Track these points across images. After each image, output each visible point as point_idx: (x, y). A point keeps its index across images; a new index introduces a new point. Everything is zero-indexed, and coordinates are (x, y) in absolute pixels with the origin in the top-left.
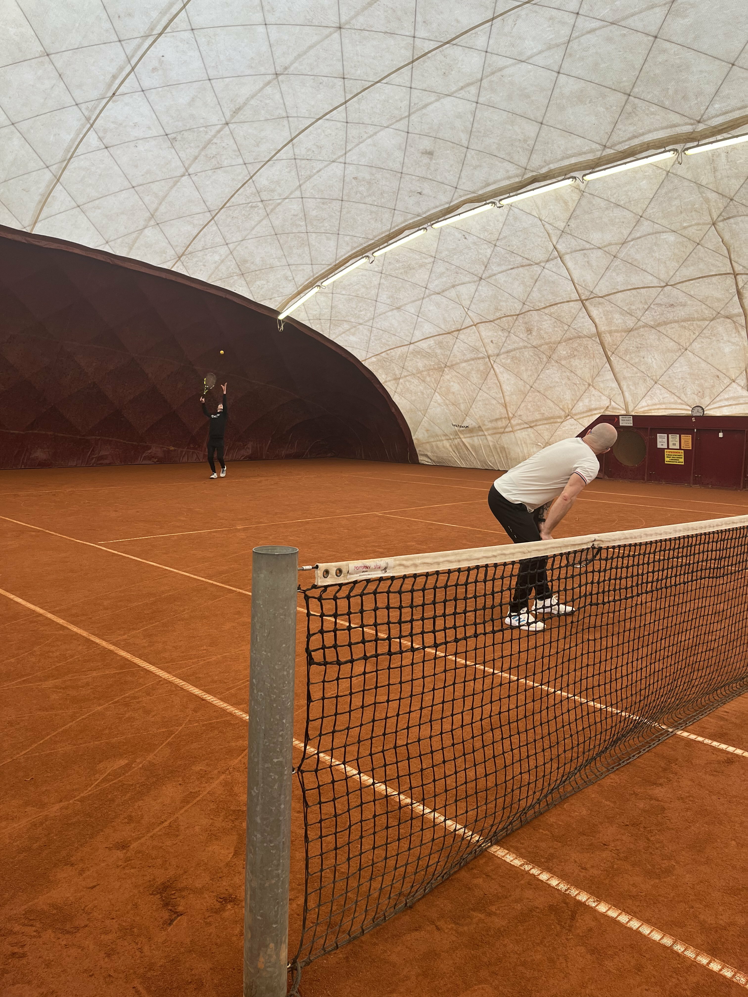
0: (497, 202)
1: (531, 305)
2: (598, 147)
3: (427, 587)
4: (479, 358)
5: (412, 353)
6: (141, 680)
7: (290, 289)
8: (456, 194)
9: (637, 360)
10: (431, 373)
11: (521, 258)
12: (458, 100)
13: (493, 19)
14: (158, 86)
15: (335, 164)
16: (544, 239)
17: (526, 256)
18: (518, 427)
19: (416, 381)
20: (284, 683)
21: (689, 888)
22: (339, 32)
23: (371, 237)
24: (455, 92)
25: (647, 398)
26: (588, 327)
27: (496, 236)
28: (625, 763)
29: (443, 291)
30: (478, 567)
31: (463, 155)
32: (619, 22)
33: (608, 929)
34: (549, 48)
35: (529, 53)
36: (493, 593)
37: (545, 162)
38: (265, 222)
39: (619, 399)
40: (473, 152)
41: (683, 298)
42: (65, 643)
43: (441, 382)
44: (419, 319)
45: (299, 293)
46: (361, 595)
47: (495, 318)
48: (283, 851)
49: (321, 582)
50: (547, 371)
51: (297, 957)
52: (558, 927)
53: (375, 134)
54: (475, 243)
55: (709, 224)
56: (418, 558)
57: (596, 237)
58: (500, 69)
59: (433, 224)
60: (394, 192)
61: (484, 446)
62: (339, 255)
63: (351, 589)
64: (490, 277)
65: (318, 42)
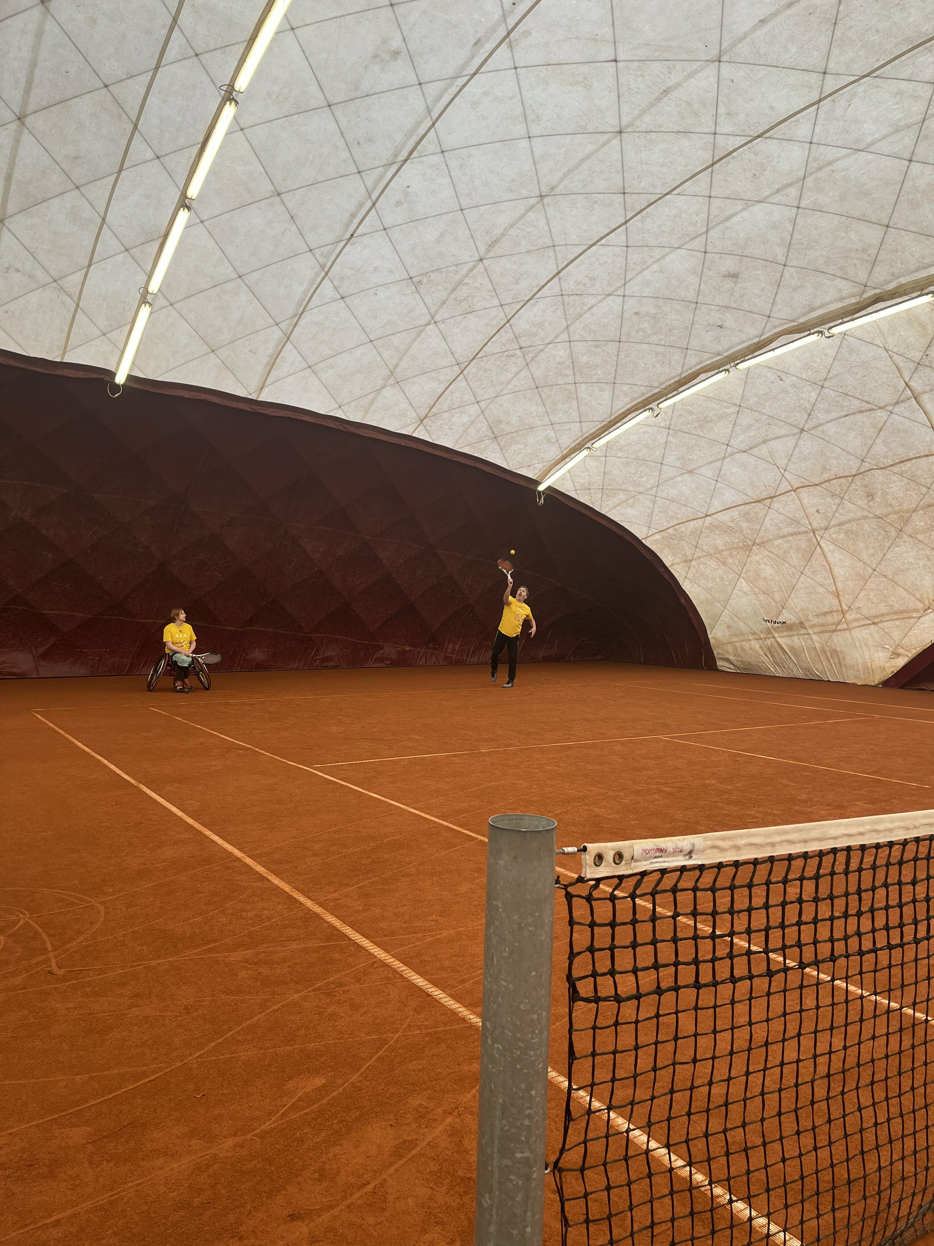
0: (826, 331)
1: (874, 462)
3: (755, 881)
4: (799, 533)
5: (709, 528)
7: (553, 453)
8: (769, 324)
10: (734, 553)
11: (859, 401)
12: (771, 206)
13: (820, 101)
14: (402, 222)
15: (612, 298)
16: (891, 375)
17: (866, 399)
18: (856, 624)
19: (713, 564)
22: (618, 137)
23: (656, 384)
24: (768, 197)
27: (823, 375)
29: (751, 448)
31: (779, 275)
34: (897, 131)
35: (869, 139)
37: (893, 275)
38: (523, 373)
40: (792, 270)
42: (262, 899)
43: (748, 565)
44: (719, 485)
45: (564, 458)
46: (653, 894)
47: (822, 480)
49: (591, 872)
50: (897, 549)
53: (663, 257)
54: (794, 386)
56: (741, 836)
58: (830, 163)
59: (737, 364)
60: (687, 327)
61: (808, 648)
62: (615, 409)
63: (638, 885)
64: (815, 427)
65: (592, 153)
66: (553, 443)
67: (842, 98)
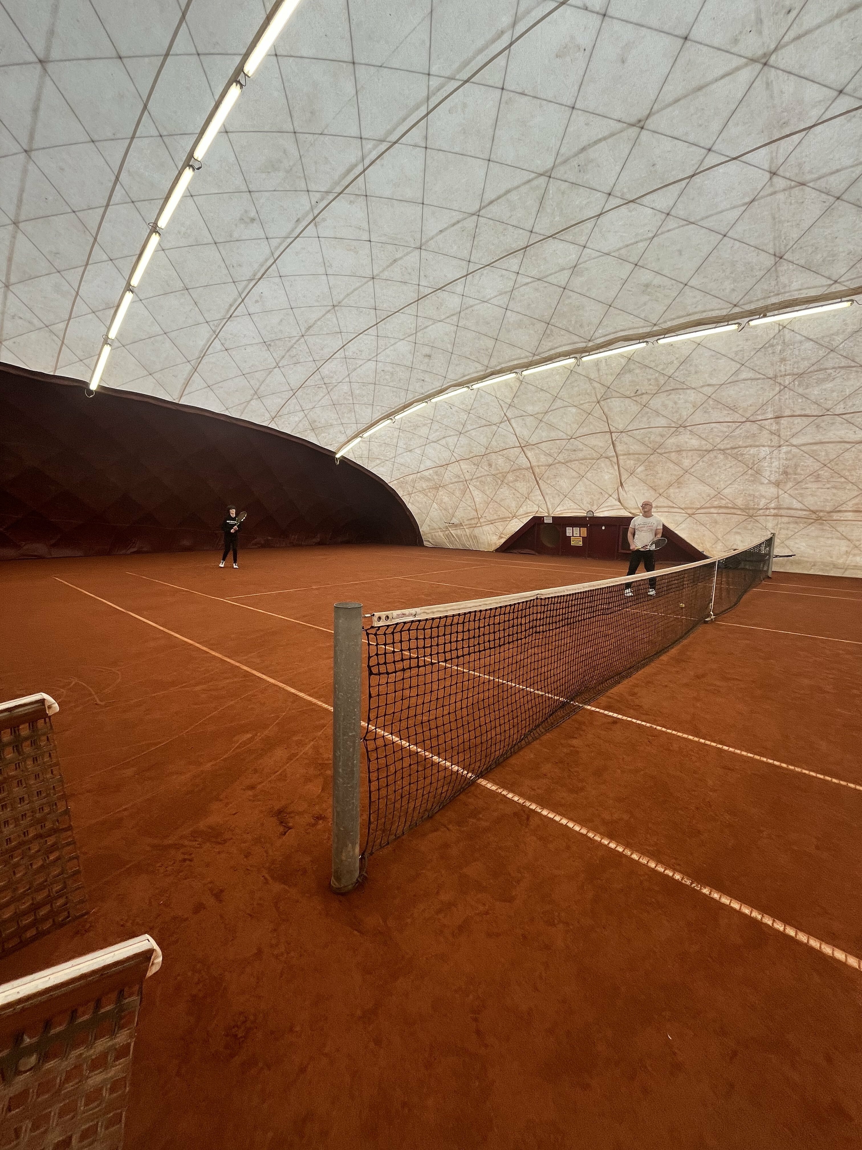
0: (470, 387)
1: (491, 450)
2: (531, 355)
3: (440, 625)
4: (460, 482)
5: (419, 478)
6: (256, 684)
7: (343, 439)
8: (445, 381)
9: (554, 483)
10: (431, 491)
11: (485, 421)
12: (446, 324)
13: (467, 275)
14: (259, 312)
15: (371, 362)
16: (498, 410)
17: (488, 420)
18: (484, 524)
19: (422, 496)
20: (355, 687)
21: (594, 799)
22: (372, 280)
23: (393, 407)
24: (444, 319)
25: (560, 506)
26: (525, 463)
27: (470, 407)
28: (556, 726)
29: (438, 441)
30: (470, 613)
31: (449, 358)
32: (542, 279)
33: (549, 825)
34: (500, 294)
35: (488, 297)
36: (479, 628)
37: (499, 363)
38: (327, 397)
39: (544, 507)
40: (455, 356)
41: (581, 446)
42: (207, 662)
43: (437, 496)
44: (423, 458)
45: (349, 441)
46: (401, 632)
47: (470, 457)
48: (356, 789)
49: (376, 624)
50: (501, 490)
51: (364, 852)
52: (520, 825)
53: (395, 343)
54: (457, 411)
55: (594, 402)
57: (530, 409)
58: (471, 306)
59: (431, 399)
60: (407, 380)
61: (464, 535)
62: (373, 417)
64: (466, 432)
65: (360, 287)
66: (343, 433)
67: (477, 275)
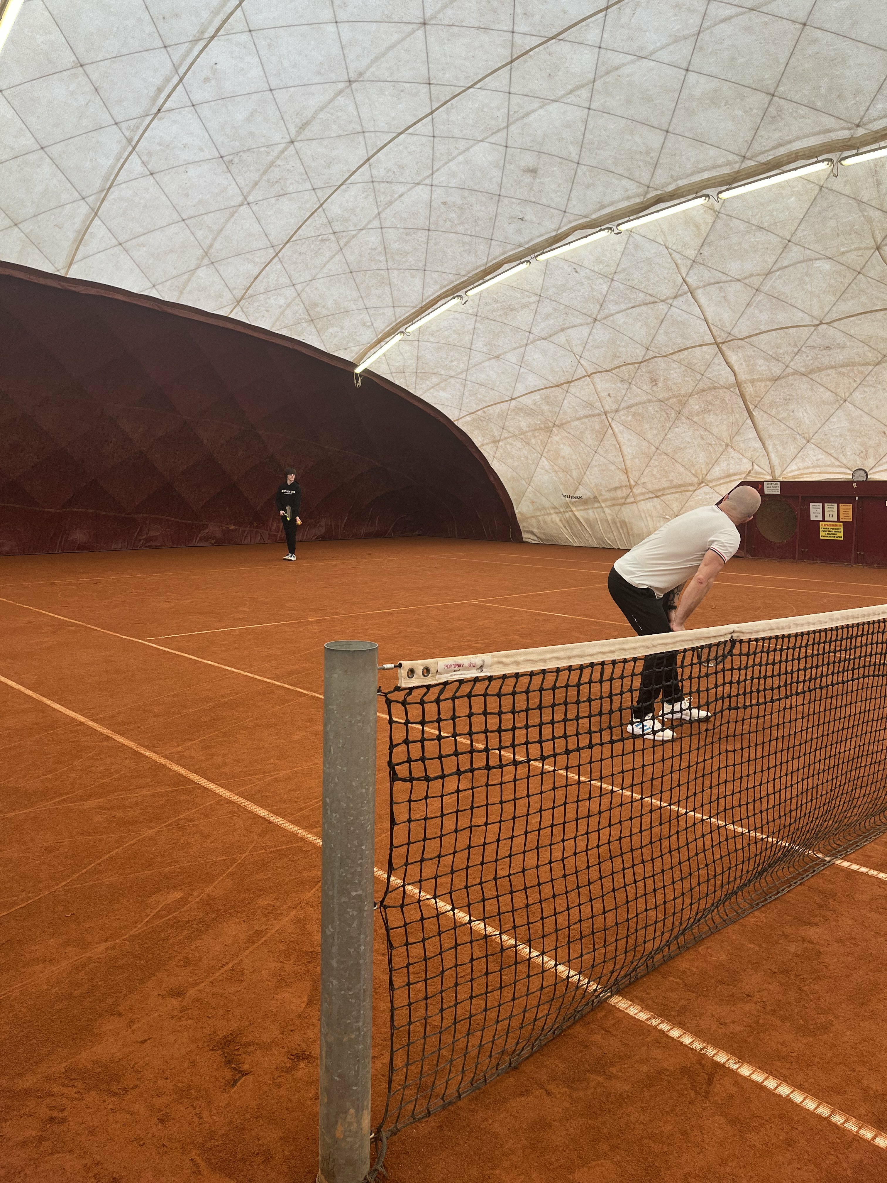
0: (614, 228)
1: (657, 350)
2: (736, 158)
3: (531, 688)
4: (594, 415)
5: (514, 410)
6: (198, 799)
7: (368, 337)
8: (565, 219)
9: (785, 415)
10: (537, 434)
11: (644, 294)
12: (565, 106)
13: (606, 8)
14: (210, 99)
15: (421, 187)
16: (671, 271)
17: (650, 292)
18: (642, 497)
19: (518, 444)
20: (363, 803)
21: (849, 1048)
22: (423, 29)
23: (463, 273)
24: (562, 97)
25: (797, 460)
26: (725, 376)
27: (613, 269)
28: (773, 898)
29: (550, 336)
30: (592, 665)
31: (573, 173)
32: (759, 7)
33: (753, 1096)
34: (676, 41)
35: (651, 48)
36: (611, 696)
37: (672, 177)
38: (338, 258)
39: (764, 463)
40: (585, 168)
41: (840, 338)
42: (109, 756)
43: (549, 445)
44: (522, 370)
45: (379, 341)
46: (453, 699)
47: (613, 367)
48: (364, 1001)
49: (405, 683)
50: (676, 430)
51: (381, 1126)
52: (692, 1093)
53: (468, 149)
54: (588, 278)
55: (871, 248)
56: (520, 654)
57: (735, 268)
58: (617, 68)
59: (537, 256)
60: (490, 219)
61: (601, 521)
62: (426, 295)
63: (441, 692)
64: (606, 318)
65: (398, 42)
66: (369, 327)
67: (627, 7)
